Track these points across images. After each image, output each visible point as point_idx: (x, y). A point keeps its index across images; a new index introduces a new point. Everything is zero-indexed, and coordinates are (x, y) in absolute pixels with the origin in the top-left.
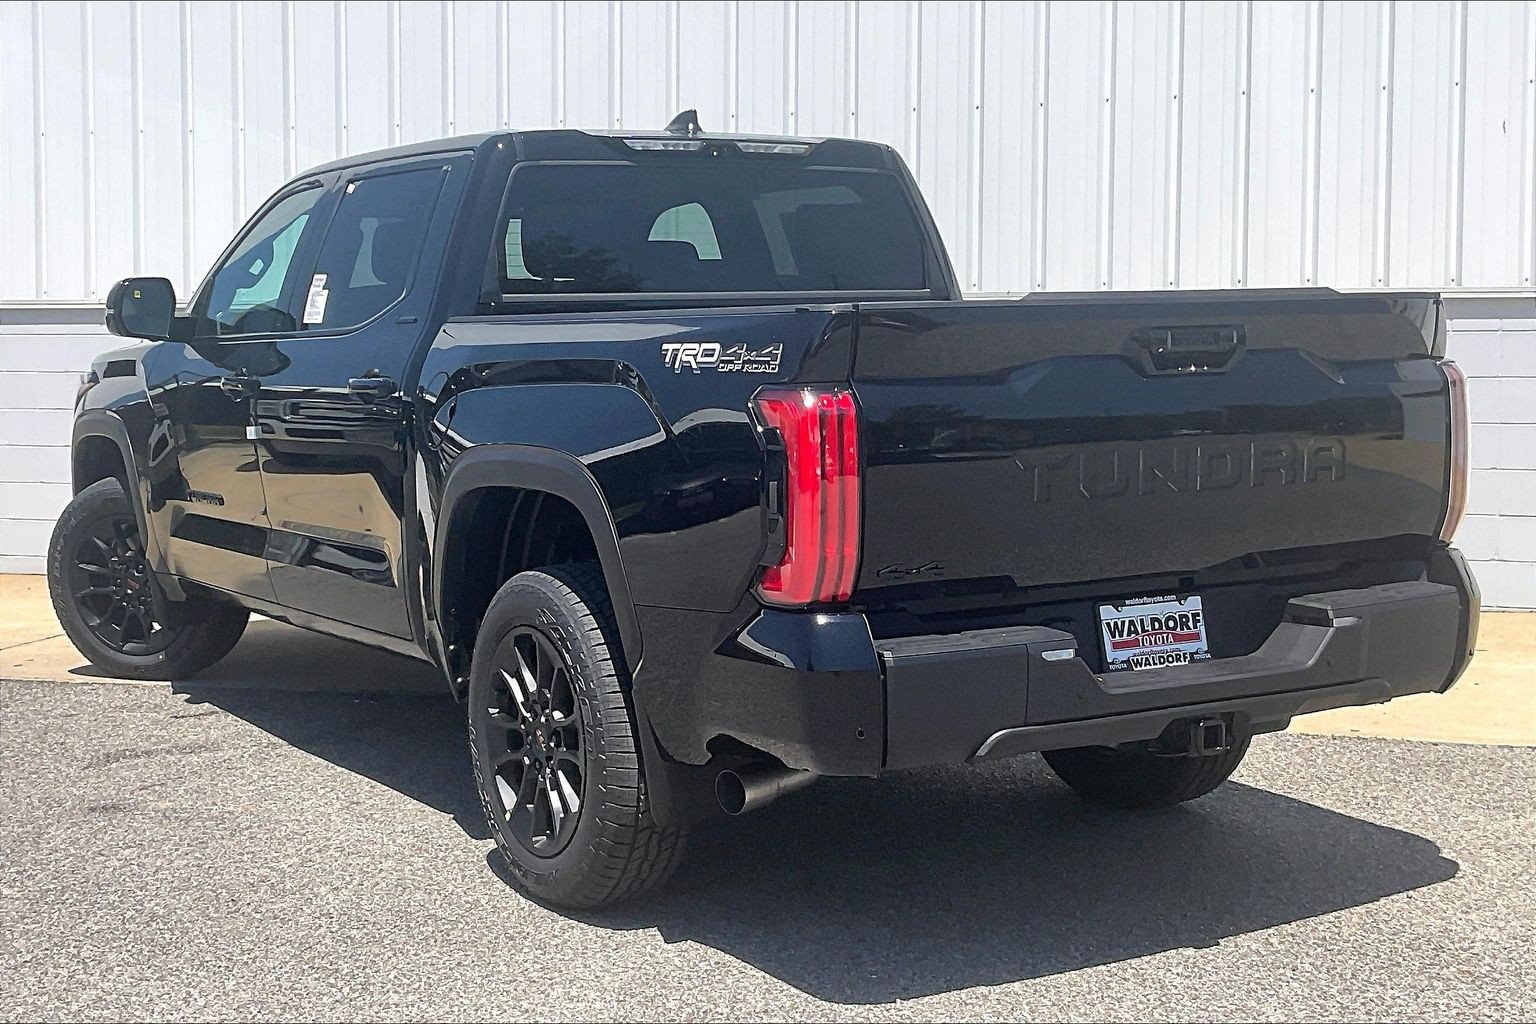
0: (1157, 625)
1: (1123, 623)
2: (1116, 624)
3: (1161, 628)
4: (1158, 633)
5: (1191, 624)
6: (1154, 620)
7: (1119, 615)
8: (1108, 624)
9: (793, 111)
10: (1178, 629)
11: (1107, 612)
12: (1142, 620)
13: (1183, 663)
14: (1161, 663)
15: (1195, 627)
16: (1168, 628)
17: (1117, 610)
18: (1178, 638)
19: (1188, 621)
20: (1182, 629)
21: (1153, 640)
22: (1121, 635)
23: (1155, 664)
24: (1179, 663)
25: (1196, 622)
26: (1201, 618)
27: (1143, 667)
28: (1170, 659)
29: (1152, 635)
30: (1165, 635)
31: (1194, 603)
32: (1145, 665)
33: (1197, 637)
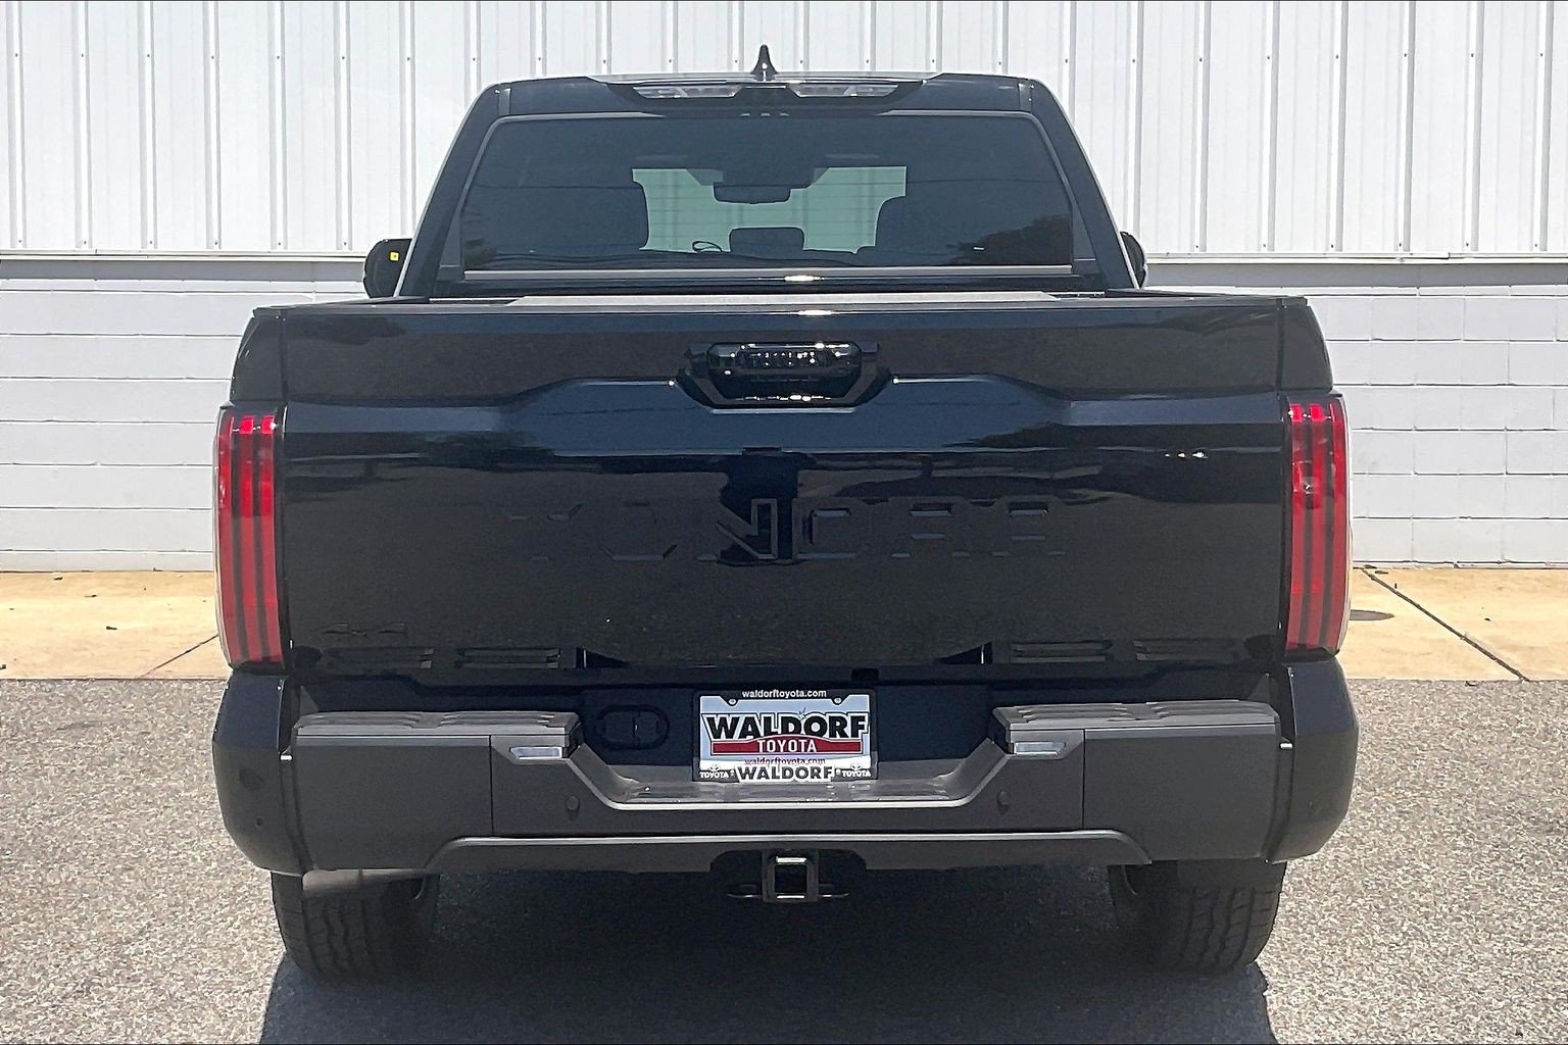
0: (791, 727)
1: (735, 721)
2: (723, 721)
3: (797, 730)
4: (793, 738)
5: (848, 730)
6: (786, 721)
7: (730, 710)
8: (711, 720)
9: (541, 56)
10: (827, 735)
11: (712, 706)
12: (768, 720)
13: (823, 780)
14: (784, 777)
15: (855, 734)
16: (809, 731)
17: (727, 702)
18: (823, 747)
19: (845, 726)
20: (833, 735)
21: (782, 746)
22: (730, 735)
23: (774, 777)
24: (816, 780)
25: (856, 729)
26: (866, 723)
27: (755, 780)
28: (802, 773)
29: (782, 739)
30: (803, 741)
31: (858, 704)
32: (759, 777)
33: (855, 748)
